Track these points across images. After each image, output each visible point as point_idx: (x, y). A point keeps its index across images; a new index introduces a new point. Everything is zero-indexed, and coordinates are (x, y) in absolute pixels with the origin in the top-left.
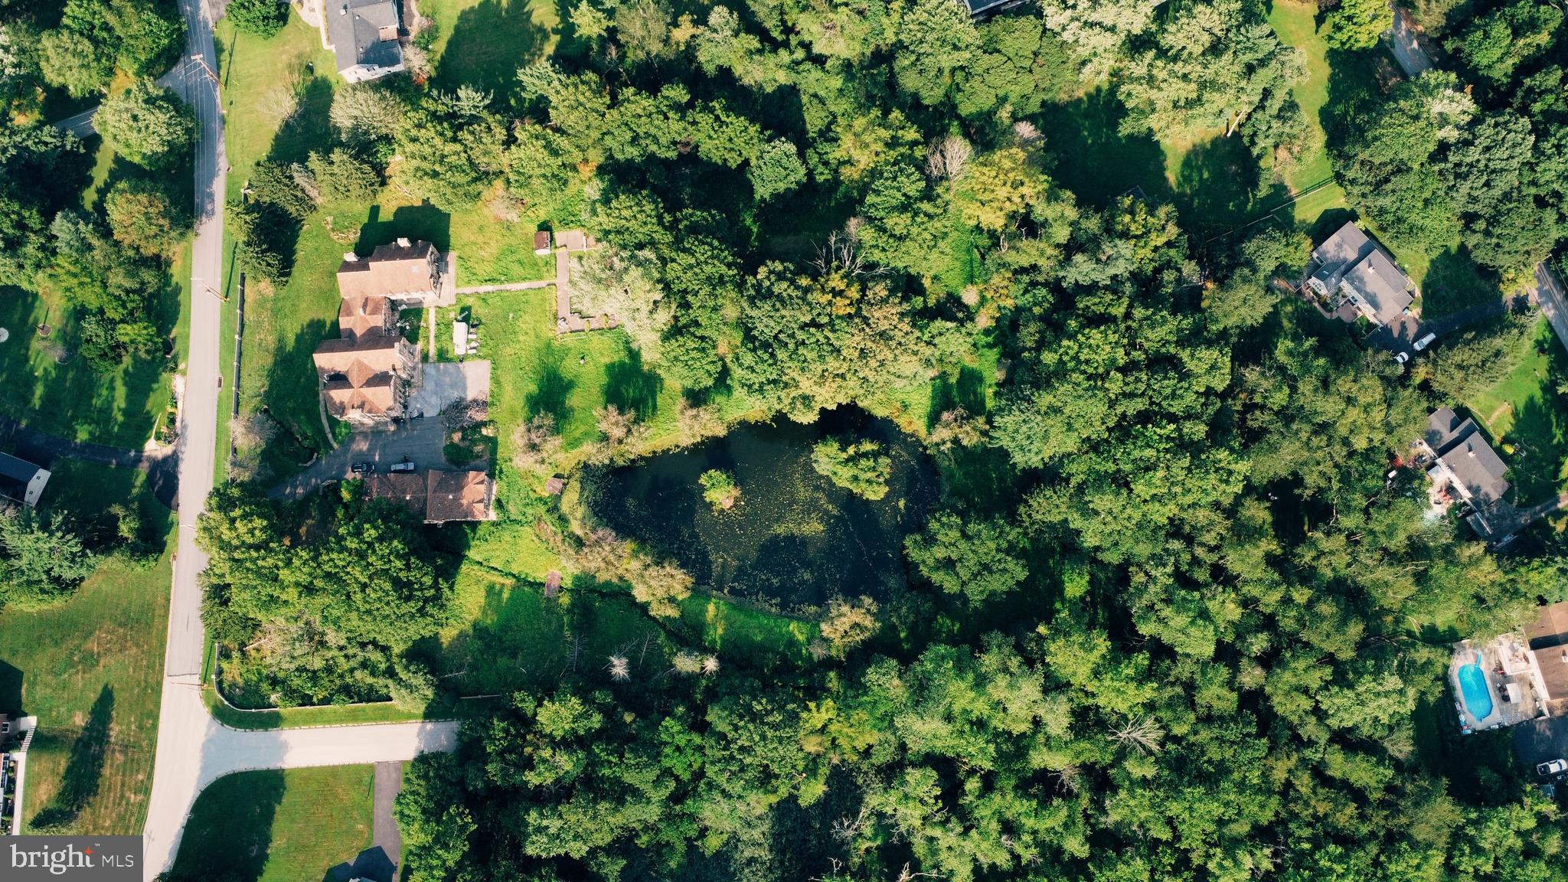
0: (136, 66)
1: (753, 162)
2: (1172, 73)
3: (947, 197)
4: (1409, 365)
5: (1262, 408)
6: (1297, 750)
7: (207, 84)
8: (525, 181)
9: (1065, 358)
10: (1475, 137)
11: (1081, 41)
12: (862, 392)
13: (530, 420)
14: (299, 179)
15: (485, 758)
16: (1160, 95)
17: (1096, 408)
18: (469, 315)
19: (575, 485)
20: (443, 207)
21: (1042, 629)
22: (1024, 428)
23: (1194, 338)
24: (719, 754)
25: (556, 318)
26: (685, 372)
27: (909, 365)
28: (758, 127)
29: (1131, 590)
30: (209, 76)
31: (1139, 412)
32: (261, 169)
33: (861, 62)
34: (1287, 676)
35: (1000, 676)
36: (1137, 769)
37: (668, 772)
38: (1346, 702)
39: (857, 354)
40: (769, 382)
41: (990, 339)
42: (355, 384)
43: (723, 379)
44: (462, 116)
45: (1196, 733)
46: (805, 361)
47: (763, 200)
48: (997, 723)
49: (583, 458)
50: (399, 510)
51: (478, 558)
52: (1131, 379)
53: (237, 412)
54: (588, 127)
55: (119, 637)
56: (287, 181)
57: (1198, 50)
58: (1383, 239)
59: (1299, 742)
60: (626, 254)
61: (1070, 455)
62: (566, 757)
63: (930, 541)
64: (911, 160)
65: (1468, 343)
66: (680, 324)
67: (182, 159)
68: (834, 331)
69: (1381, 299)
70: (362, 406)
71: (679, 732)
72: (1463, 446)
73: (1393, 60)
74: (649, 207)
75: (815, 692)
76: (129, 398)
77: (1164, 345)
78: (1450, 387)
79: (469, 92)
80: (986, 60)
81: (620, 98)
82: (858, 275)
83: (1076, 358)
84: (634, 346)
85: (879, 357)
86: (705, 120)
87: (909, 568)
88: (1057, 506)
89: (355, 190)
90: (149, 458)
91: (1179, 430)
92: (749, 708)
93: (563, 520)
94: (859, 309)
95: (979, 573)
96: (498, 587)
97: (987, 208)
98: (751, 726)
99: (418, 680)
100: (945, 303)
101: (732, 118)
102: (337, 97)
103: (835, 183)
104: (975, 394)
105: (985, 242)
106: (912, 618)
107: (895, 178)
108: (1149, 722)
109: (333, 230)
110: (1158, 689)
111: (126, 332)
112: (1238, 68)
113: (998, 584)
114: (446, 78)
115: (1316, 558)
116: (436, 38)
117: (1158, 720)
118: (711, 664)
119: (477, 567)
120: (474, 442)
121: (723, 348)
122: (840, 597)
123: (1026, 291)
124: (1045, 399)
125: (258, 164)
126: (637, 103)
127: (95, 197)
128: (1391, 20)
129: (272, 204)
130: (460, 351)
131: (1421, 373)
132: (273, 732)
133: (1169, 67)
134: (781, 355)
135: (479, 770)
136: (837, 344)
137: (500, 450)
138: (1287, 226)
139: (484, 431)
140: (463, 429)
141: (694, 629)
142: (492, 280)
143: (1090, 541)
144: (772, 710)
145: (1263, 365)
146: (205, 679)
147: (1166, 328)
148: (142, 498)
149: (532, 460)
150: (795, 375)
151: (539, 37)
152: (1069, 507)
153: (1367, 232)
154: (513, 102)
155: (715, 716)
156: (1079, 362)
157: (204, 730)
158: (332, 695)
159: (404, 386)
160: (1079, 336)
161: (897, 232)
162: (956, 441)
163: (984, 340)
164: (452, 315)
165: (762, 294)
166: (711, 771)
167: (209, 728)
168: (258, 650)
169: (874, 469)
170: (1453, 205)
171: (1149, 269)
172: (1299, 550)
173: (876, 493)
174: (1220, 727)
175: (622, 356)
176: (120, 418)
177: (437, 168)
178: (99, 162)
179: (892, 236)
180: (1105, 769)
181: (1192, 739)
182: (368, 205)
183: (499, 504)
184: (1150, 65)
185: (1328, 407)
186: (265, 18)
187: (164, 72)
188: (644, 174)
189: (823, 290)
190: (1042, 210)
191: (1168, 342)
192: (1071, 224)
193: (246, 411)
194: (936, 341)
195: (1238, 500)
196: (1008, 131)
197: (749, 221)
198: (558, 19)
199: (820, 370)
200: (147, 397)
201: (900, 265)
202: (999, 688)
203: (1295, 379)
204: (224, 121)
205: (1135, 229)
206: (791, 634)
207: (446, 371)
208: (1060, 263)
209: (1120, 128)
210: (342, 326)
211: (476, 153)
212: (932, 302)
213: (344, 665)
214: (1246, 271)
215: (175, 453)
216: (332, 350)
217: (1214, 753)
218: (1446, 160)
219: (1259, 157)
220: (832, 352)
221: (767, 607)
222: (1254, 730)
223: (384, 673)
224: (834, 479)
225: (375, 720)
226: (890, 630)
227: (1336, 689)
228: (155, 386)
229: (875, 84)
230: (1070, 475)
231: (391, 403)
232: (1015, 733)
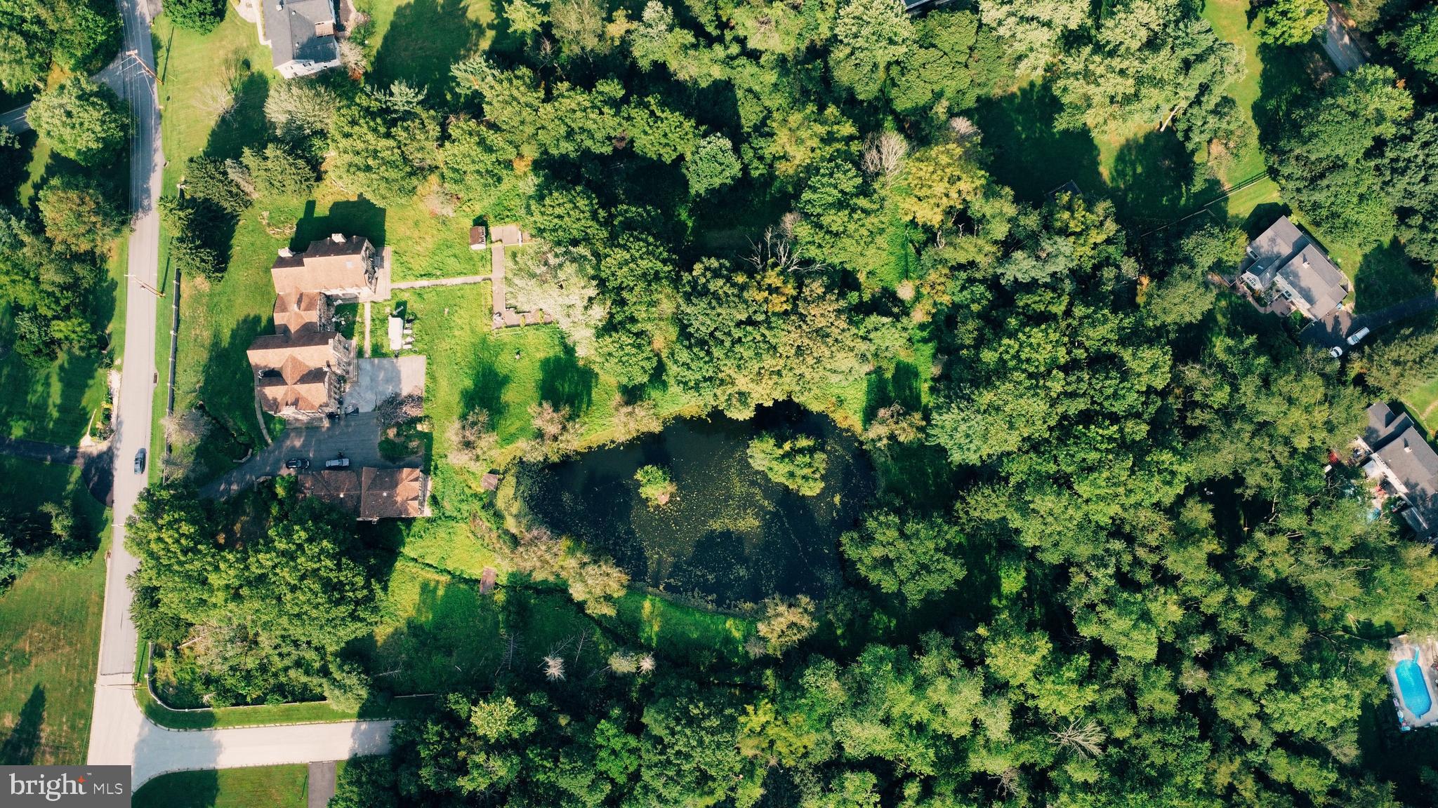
0: (73, 61)
1: (688, 157)
2: (1110, 69)
3: (883, 193)
4: (1345, 359)
5: (1204, 406)
6: (1240, 753)
7: (143, 80)
8: (459, 176)
9: (1006, 357)
10: (1414, 132)
11: (1019, 36)
12: (798, 388)
13: (463, 417)
14: (233, 175)
15: (418, 763)
16: (1097, 90)
17: (1038, 407)
18: (405, 310)
19: (511, 480)
20: (379, 203)
21: (982, 631)
22: (963, 427)
23: (1137, 337)
24: (656, 759)
25: (491, 312)
26: (619, 369)
27: (845, 361)
28: (693, 122)
29: (1071, 589)
30: (145, 72)
31: (1081, 411)
32: (194, 165)
33: (795, 57)
34: (1231, 680)
35: (941, 679)
36: (1079, 773)
37: (602, 776)
38: (1292, 707)
39: (793, 351)
40: (705, 379)
41: (925, 334)
42: (288, 381)
43: (658, 375)
44: (396, 111)
45: (1138, 736)
46: (740, 359)
47: (698, 195)
48: (937, 726)
49: (519, 454)
50: (331, 508)
51: (413, 555)
52: (1073, 378)
53: (172, 408)
54: (522, 123)
55: (52, 636)
56: (221, 177)
57: (1135, 45)
58: (1318, 234)
59: (1240, 744)
60: (560, 250)
61: (1009, 454)
62: (500, 763)
63: (867, 539)
64: (848, 157)
65: (1405, 338)
66: (615, 321)
67: (119, 155)
68: (770, 328)
69: (1316, 293)
70: (295, 403)
71: (615, 736)
72: (1398, 442)
73: (1324, 55)
74: (582, 203)
75: (752, 692)
76: (64, 395)
77: (1105, 344)
78: (1386, 383)
79: (403, 87)
80: (922, 55)
81: (555, 93)
82: (794, 272)
83: (1016, 356)
84: (569, 342)
85: (815, 355)
86: (640, 115)
87: (845, 565)
88: (996, 505)
89: (291, 186)
90: (84, 455)
91: (1121, 430)
92: (685, 711)
93: (498, 516)
94: (795, 306)
95: (918, 573)
96: (433, 584)
97: (924, 204)
98: (688, 732)
99: (352, 680)
100: (881, 298)
101: (667, 114)
102: (272, 92)
103: (770, 177)
104: (911, 389)
105: (919, 237)
106: (849, 615)
107: (831, 175)
108: (1091, 726)
109: (269, 225)
110: (1099, 691)
111: (60, 329)
112: (1176, 64)
113: (937, 583)
114: (381, 75)
115: (1259, 559)
116: (372, 33)
117: (1100, 723)
118: (647, 664)
119: (411, 564)
120: (409, 438)
121: (659, 343)
122: (777, 596)
123: (963, 288)
124: (986, 397)
125: (191, 160)
126: (572, 100)
127: (31, 192)
128: (1326, 15)
129: (206, 200)
130: (395, 346)
131: (1356, 367)
132: (206, 732)
133: (1106, 62)
134: (717, 352)
135: (412, 774)
136: (773, 341)
137: (435, 446)
138: (1222, 221)
139: (419, 427)
140: (398, 425)
141: (630, 626)
142: (427, 275)
143: (1029, 540)
144: (709, 715)
145: (1203, 363)
146: (138, 678)
147: (1109, 326)
148: (76, 496)
149: (467, 458)
150: (731, 372)
151: (474, 32)
152: (1007, 506)
153: (1300, 227)
154: (449, 97)
155: (649, 718)
156: (1020, 361)
157: (137, 730)
158: (266, 695)
159: (339, 382)
160: (1020, 335)
161: (834, 228)
162: (892, 437)
163: (919, 335)
164: (388, 310)
165: (697, 292)
166: (647, 775)
167: (142, 727)
168: (191, 648)
169: (810, 465)
170: (1389, 199)
171: (1088, 266)
172: (1241, 551)
173: (811, 489)
174: (1163, 730)
175: (558, 351)
176: (55, 414)
177: (370, 162)
178: (36, 157)
179: (828, 232)
180: (1044, 771)
181: (1134, 742)
182: (304, 200)
183: (435, 501)
184: (1087, 61)
185: (1269, 408)
186: (201, 14)
187: (101, 69)
188: (578, 170)
189: (760, 289)
190: (979, 206)
191: (1109, 340)
192: (1009, 221)
193: (181, 407)
194: (872, 336)
195: (1180, 501)
196: (944, 127)
197: (684, 215)
198: (493, 15)
199: (756, 369)
200: (83, 393)
201: (836, 261)
202: (939, 691)
203: (1234, 376)
204: (160, 117)
205: (1074, 226)
206: (729, 631)
207: (380, 367)
208: (998, 259)
209: (1056, 123)
210: (277, 322)
211: (410, 149)
212: (867, 297)
213: (278, 663)
214: (1186, 267)
215: (110, 449)
216: (266, 347)
217: (1157, 757)
218: (1382, 155)
219: (1193, 152)
220: (769, 349)
221: (703, 603)
222: (1197, 734)
223: (319, 671)
224: (770, 475)
225: (309, 719)
226: (827, 627)
227: (1283, 693)
228: (91, 382)
229: (811, 79)
230: (1009, 475)
231: (324, 399)
232: (955, 737)
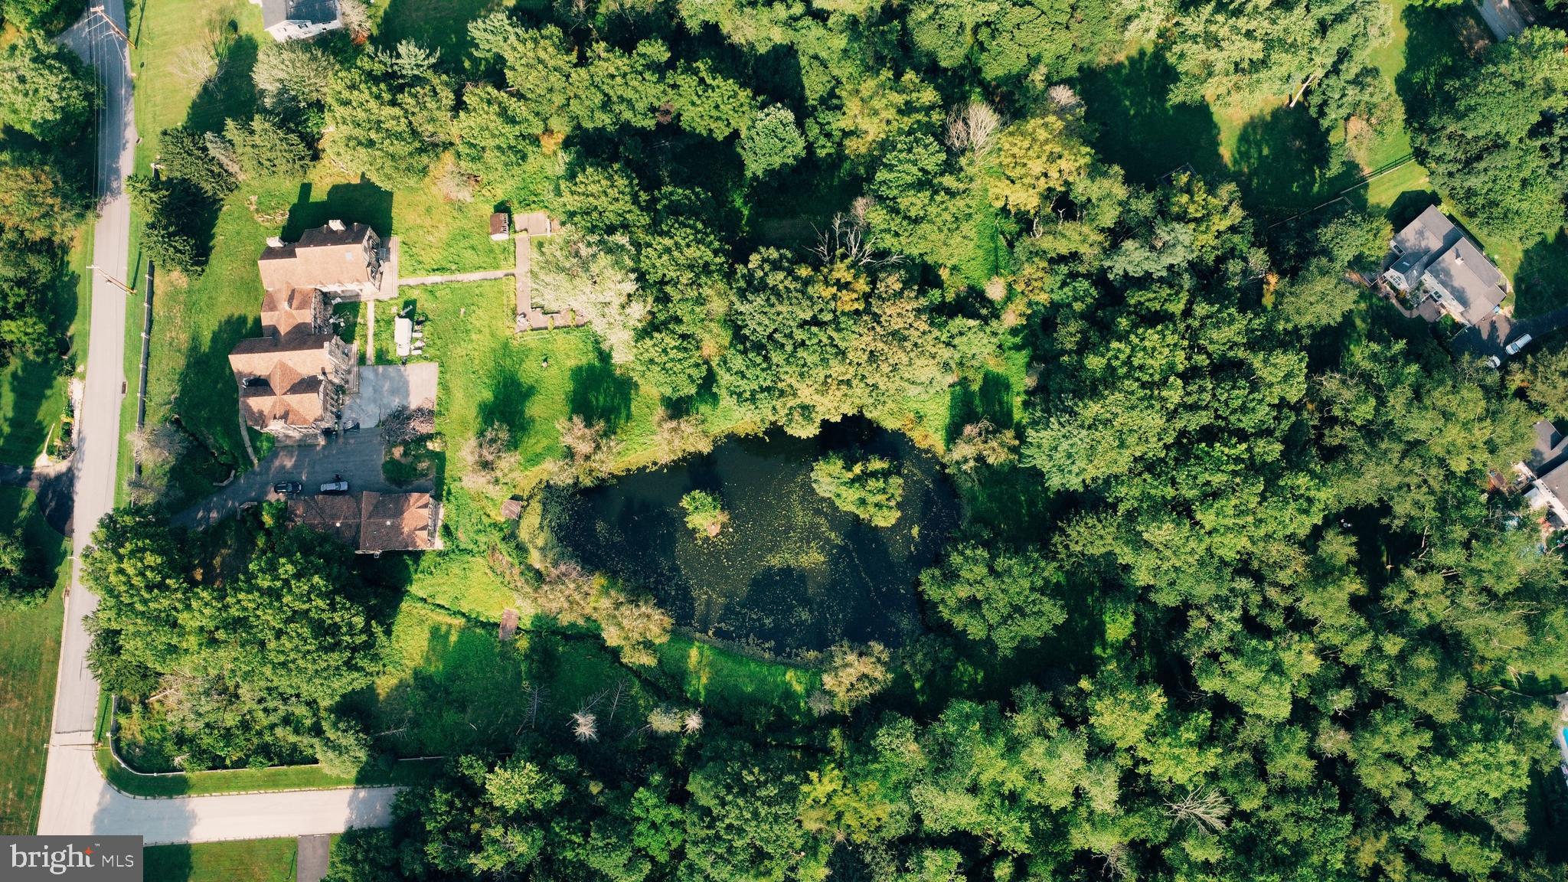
0: (29, 20)
1: (744, 133)
2: (1235, 29)
3: (970, 171)
4: (1503, 370)
5: (1346, 423)
6: (1388, 828)
7: (112, 43)
8: (477, 154)
9: (1115, 363)
12: (871, 401)
13: (481, 434)
14: (215, 151)
15: (424, 837)
16: (1220, 55)
17: (1154, 421)
18: (414, 309)
19: (536, 506)
20: (386, 186)
21: (1085, 684)
22: (1064, 445)
23: (1265, 341)
24: (703, 833)
25: (514, 313)
26: (662, 378)
27: (925, 370)
28: (749, 92)
29: (1188, 636)
30: (114, 32)
31: (1203, 427)
32: (167, 138)
33: (868, 18)
34: (1378, 742)
35: (1037, 740)
36: (1199, 851)
37: (640, 853)
38: (1449, 775)
39: (865, 357)
40: (763, 390)
41: (1018, 340)
42: (277, 391)
43: (708, 384)
44: (403, 77)
45: (1268, 808)
46: (803, 366)
47: (755, 178)
48: (1032, 796)
49: (545, 477)
50: (324, 539)
51: (421, 594)
52: (1193, 388)
53: (142, 422)
54: (550, 90)
56: (199, 153)
57: (1265, 3)
58: (1472, 226)
59: (1386, 816)
60: (596, 238)
61: (1116, 477)
62: (519, 837)
63: (951, 577)
64: (928, 128)
66: (657, 321)
67: (83, 129)
68: (839, 330)
69: (1470, 294)
70: (285, 416)
71: (655, 806)
73: (1479, 20)
74: (621, 182)
75: (815, 756)
76: (17, 406)
77: (1231, 348)
78: (1551, 398)
79: (411, 48)
80: (1016, 14)
81: (590, 55)
82: (867, 266)
83: (1128, 362)
84: (605, 346)
85: (891, 361)
86: (687, 82)
87: (925, 607)
88: (1101, 537)
89: (282, 166)
90: (40, 476)
91: (1250, 450)
92: (738, 778)
93: (521, 549)
94: (868, 304)
95: (1010, 616)
96: (444, 629)
97: (1018, 186)
98: (741, 802)
99: (349, 740)
100: (966, 298)
101: (719, 81)
102: (261, 56)
103: (839, 157)
104: (1001, 403)
105: (1012, 227)
106: (929, 666)
107: (910, 150)
108: (1212, 796)
109: (257, 211)
110: (1222, 755)
111: (10, 330)
112: (1311, 24)
113: (1032, 628)
114: (387, 36)
115: (1409, 601)
117: (1223, 793)
118: (694, 722)
119: (420, 605)
120: (418, 458)
121: (710, 348)
122: (846, 643)
123: (1064, 284)
124: (1092, 409)
125: (165, 133)
126: (607, 62)
129: (183, 181)
130: (403, 351)
131: (1517, 380)
132: (178, 800)
133: (1231, 22)
134: (776, 357)
135: (416, 851)
136: (842, 345)
137: (448, 467)
138: (1363, 209)
139: (430, 445)
140: (405, 443)
141: (673, 677)
142: (441, 270)
143: (1141, 578)
144: (766, 782)
145: (1343, 372)
146: (100, 737)
147: (1236, 327)
148: (30, 524)
149: (483, 480)
150: (793, 381)
152: (1115, 539)
153: (1451, 218)
154: (467, 64)
155: (696, 785)
156: (1132, 368)
157: (96, 798)
158: (248, 756)
159: (337, 393)
160: (1132, 337)
161: (913, 214)
162: (980, 459)
163: (1012, 340)
164: (394, 310)
165: (754, 286)
166: (692, 853)
167: (103, 795)
168: (161, 702)
169: (884, 491)
170: (1557, 185)
171: (1210, 258)
172: (1388, 591)
173: (886, 519)
174: (1297, 801)
175: (592, 358)
177: (373, 135)
179: (906, 217)
180: (1157, 849)
181: (1263, 815)
182: (298, 182)
183: (447, 531)
184: (1208, 21)
185: (1421, 425)
187: (63, 29)
188: (616, 146)
189: (827, 283)
190: (1083, 188)
191: (1235, 344)
192: (1120, 204)
193: (153, 420)
194: (956, 341)
195: (1317, 533)
196: (1042, 97)
197: (739, 202)
199: (822, 378)
200: (40, 404)
201: (915, 252)
202: (1035, 754)
203: (1380, 388)
204: (132, 86)
205: (1194, 211)
206: (789, 684)
207: (385, 376)
208: (1105, 250)
209: (1171, 95)
210: (264, 323)
211: (419, 120)
212: (950, 297)
213: (263, 720)
214: (1324, 261)
215: (70, 470)
216: (251, 350)
217: (1290, 832)
218: (1551, 133)
219: (1328, 130)
220: (837, 354)
221: (759, 652)
222: (1336, 805)
223: (310, 730)
224: (838, 503)
225: (299, 785)
226: (903, 679)
227: (1439, 759)
228: (48, 392)
229: (886, 43)
230: (1118, 500)
231: (319, 412)
232: (1054, 808)
